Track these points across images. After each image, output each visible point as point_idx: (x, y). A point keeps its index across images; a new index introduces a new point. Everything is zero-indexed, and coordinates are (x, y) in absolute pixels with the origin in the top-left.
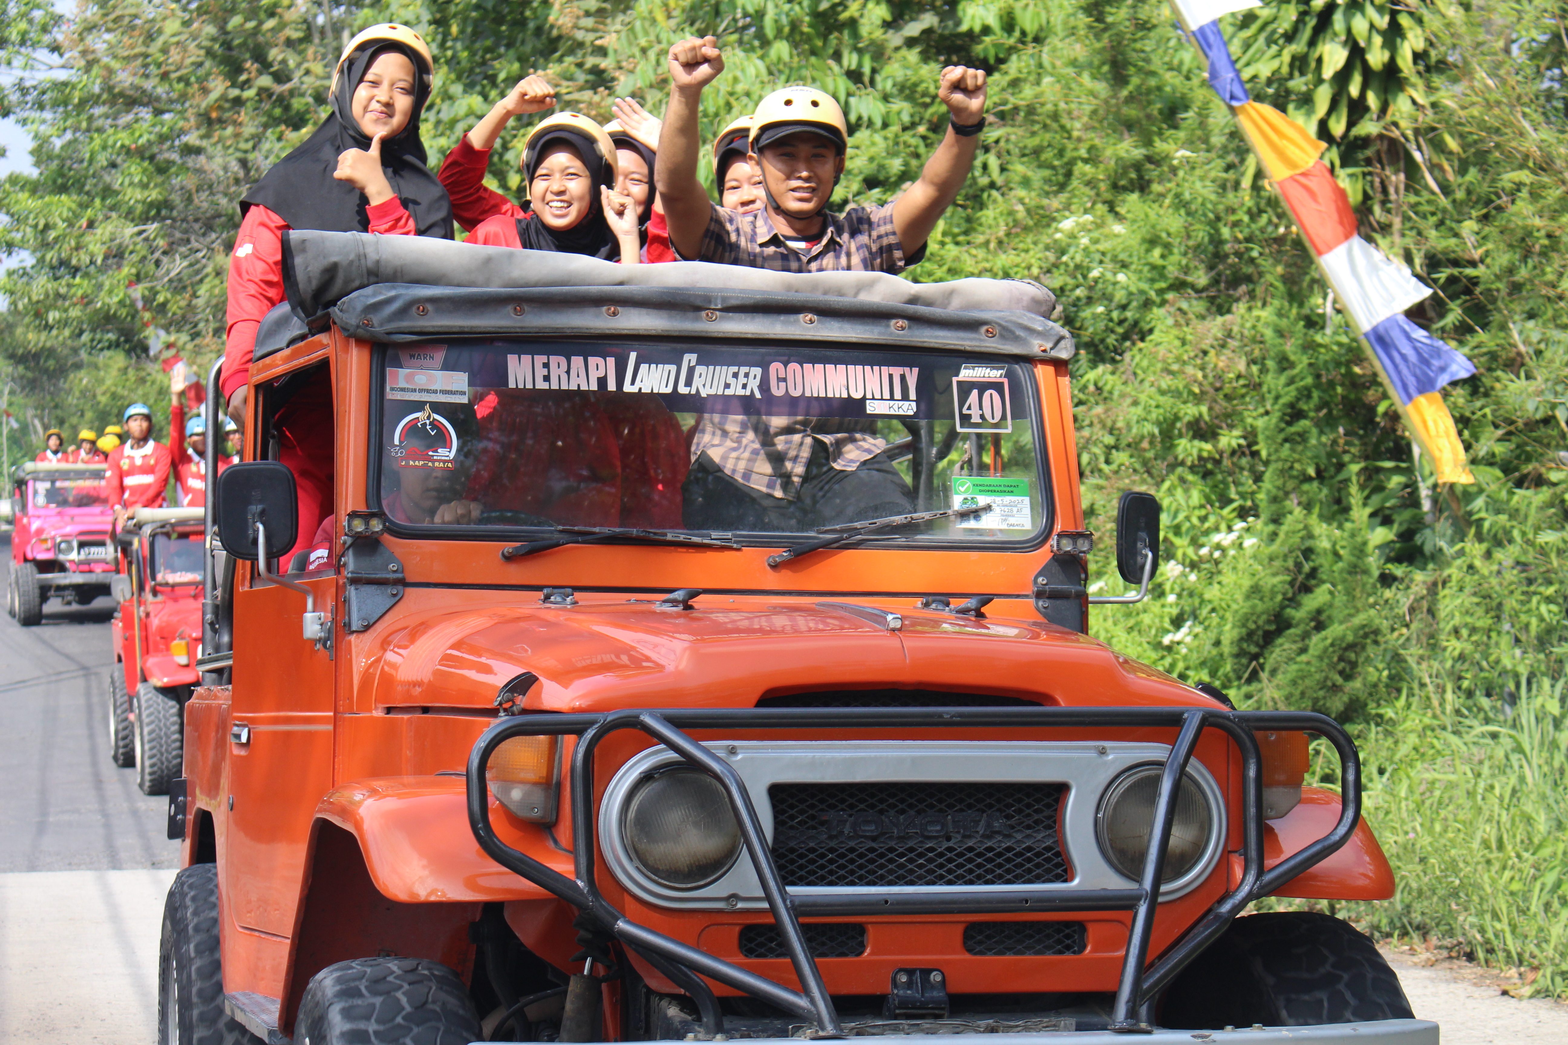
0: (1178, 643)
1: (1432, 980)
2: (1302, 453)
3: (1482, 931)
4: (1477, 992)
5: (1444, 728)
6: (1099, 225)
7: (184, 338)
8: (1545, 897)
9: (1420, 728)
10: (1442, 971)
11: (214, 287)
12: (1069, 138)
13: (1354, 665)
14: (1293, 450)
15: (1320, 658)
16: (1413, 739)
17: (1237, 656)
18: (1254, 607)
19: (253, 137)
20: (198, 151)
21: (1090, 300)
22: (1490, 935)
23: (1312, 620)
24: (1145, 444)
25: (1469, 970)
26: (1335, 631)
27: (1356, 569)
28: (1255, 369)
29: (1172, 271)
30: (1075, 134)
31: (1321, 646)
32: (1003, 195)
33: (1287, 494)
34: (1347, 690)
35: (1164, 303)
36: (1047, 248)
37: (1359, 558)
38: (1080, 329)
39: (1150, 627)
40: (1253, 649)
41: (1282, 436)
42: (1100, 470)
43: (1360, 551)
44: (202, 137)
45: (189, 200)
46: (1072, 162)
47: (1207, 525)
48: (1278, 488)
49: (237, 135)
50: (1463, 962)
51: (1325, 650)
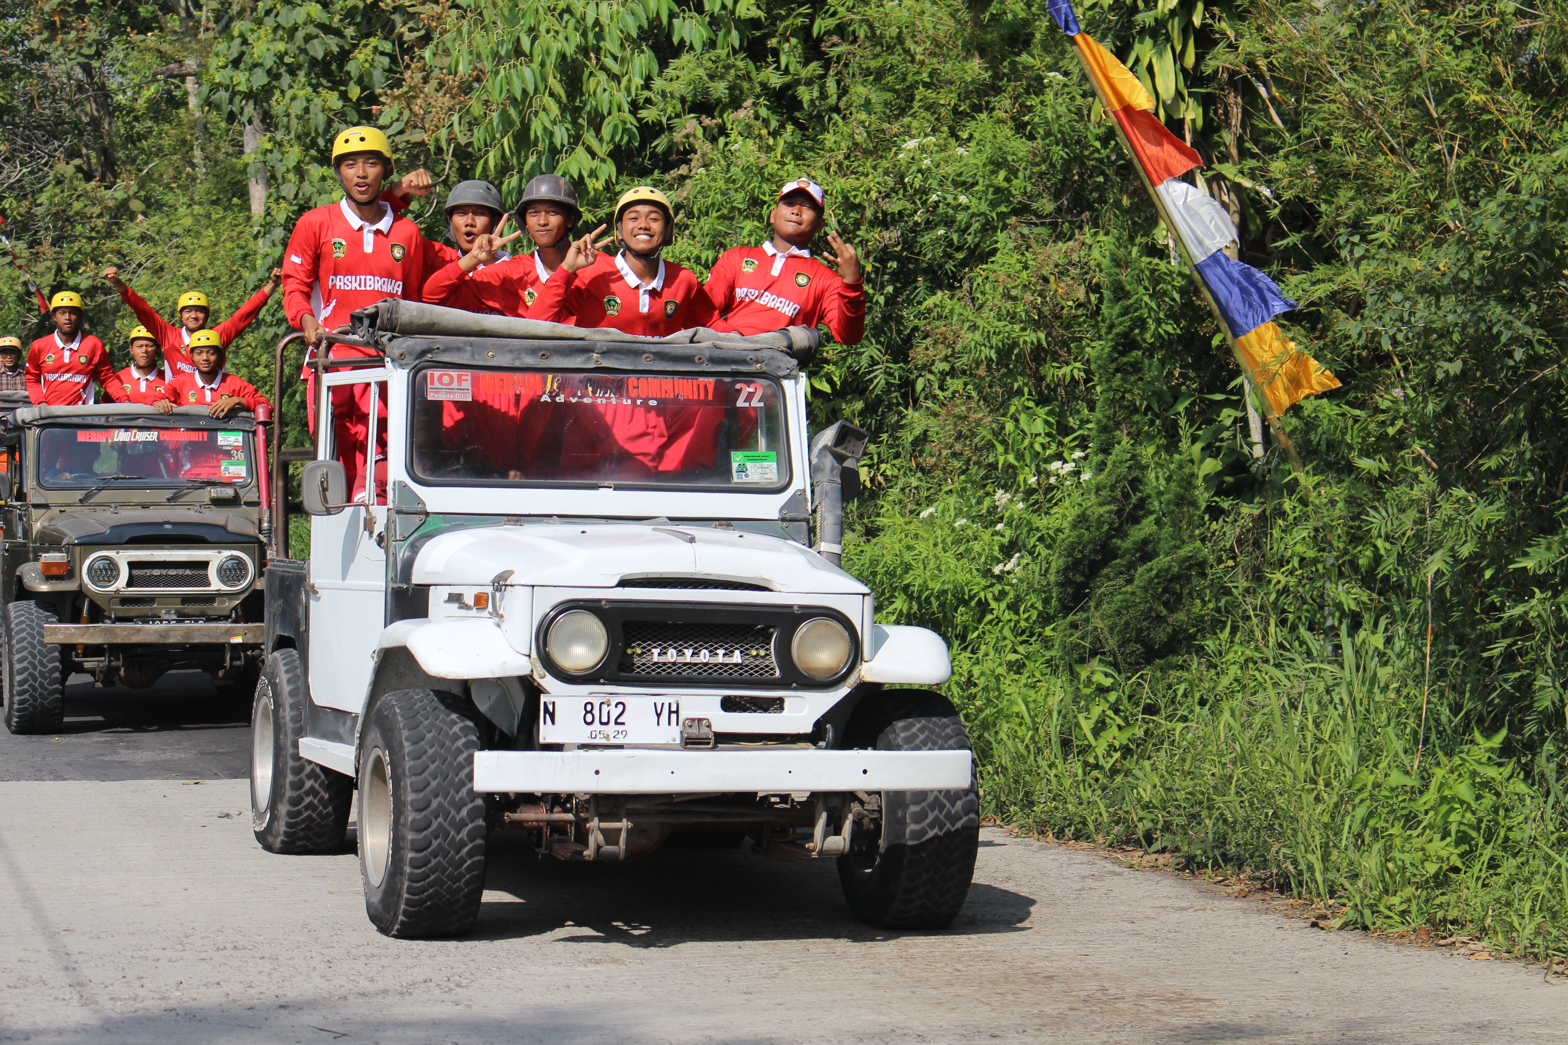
0: (1009, 573)
1: (1244, 911)
2: (1134, 384)
3: (1295, 862)
4: (1287, 924)
5: (1266, 661)
6: (943, 148)
7: (21, 245)
8: (1356, 829)
9: (1242, 660)
10: (1255, 901)
11: (56, 195)
12: (913, 61)
13: (1179, 597)
14: (1124, 380)
15: (1145, 589)
16: (1234, 671)
17: (1062, 585)
18: (1080, 536)
19: (98, 42)
20: (42, 57)
21: (930, 225)
22: (1303, 866)
23: (1137, 551)
24: (982, 371)
25: (1281, 902)
26: (1162, 561)
27: (1184, 500)
28: (1093, 297)
29: (1018, 196)
30: (918, 57)
31: (1146, 577)
32: (844, 118)
33: (1117, 425)
34: (1170, 620)
35: (1005, 227)
36: (886, 173)
37: (1186, 489)
38: (919, 253)
39: (980, 555)
40: (1079, 578)
41: (1113, 366)
42: (935, 397)
43: (1188, 482)
44: (44, 42)
45: (31, 106)
46: (913, 86)
47: (1048, 452)
48: (1109, 418)
49: (79, 40)
50: (1275, 894)
51: (1151, 580)
